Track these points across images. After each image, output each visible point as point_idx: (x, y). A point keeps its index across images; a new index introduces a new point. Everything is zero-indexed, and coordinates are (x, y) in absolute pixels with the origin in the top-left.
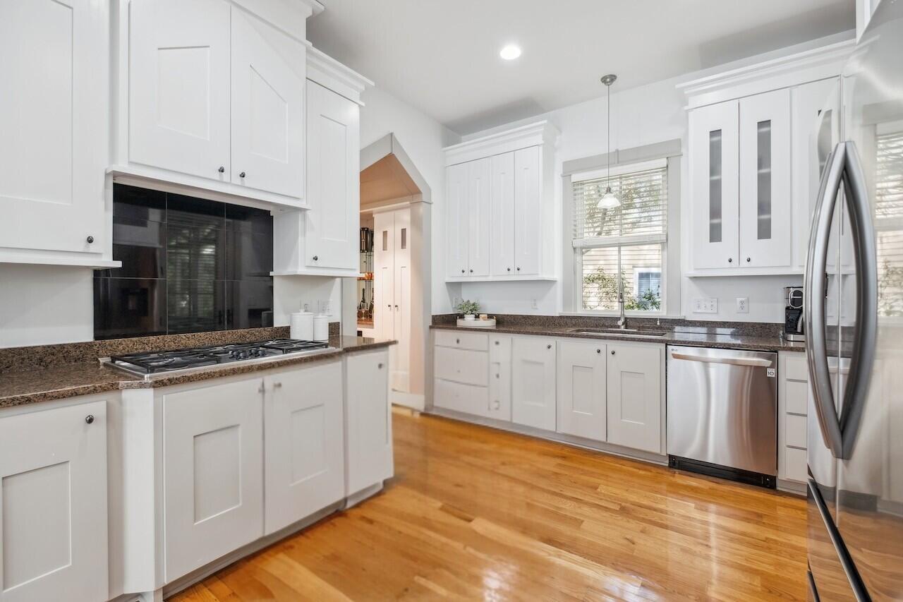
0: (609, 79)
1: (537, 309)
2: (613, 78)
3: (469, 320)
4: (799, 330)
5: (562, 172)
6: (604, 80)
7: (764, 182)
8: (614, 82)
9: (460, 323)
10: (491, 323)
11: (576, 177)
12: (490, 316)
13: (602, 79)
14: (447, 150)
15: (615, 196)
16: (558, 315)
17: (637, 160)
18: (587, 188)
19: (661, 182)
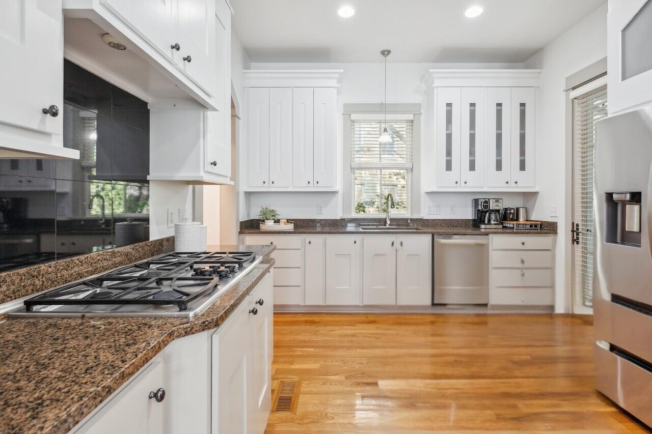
0: (385, 53)
1: (322, 214)
2: (389, 52)
3: (269, 225)
4: (486, 222)
5: (342, 111)
6: (383, 53)
7: (472, 137)
8: (389, 55)
9: (263, 227)
10: (290, 227)
11: (354, 117)
12: (289, 221)
13: (382, 52)
14: (246, 73)
15: (389, 134)
16: (339, 218)
17: (395, 112)
18: (358, 126)
19: (405, 129)
